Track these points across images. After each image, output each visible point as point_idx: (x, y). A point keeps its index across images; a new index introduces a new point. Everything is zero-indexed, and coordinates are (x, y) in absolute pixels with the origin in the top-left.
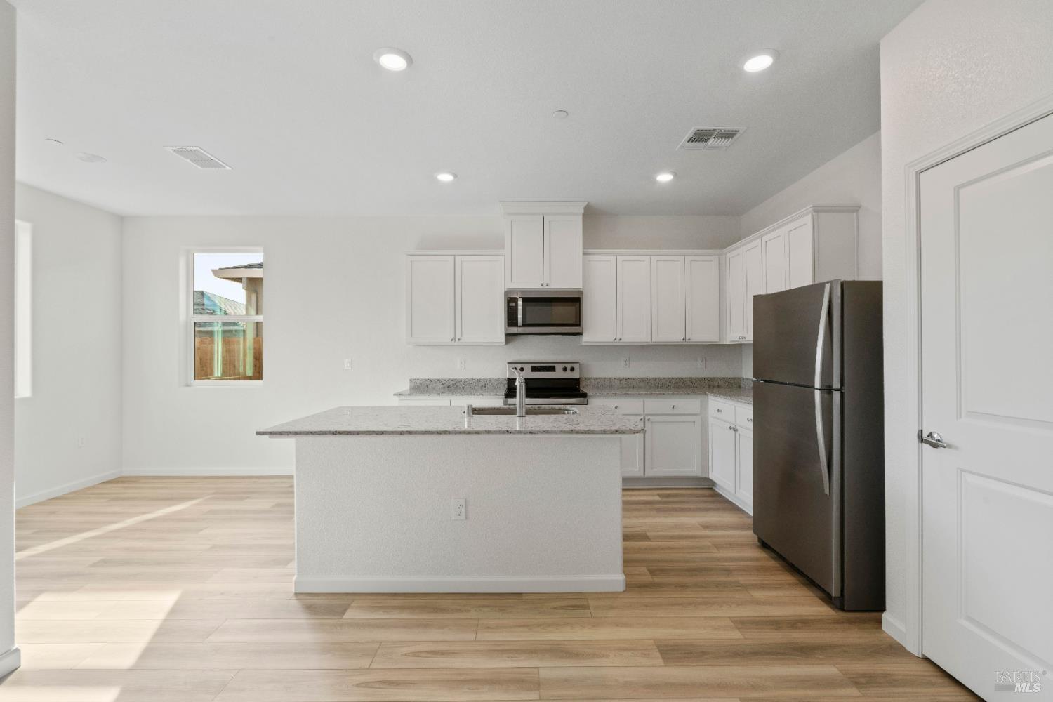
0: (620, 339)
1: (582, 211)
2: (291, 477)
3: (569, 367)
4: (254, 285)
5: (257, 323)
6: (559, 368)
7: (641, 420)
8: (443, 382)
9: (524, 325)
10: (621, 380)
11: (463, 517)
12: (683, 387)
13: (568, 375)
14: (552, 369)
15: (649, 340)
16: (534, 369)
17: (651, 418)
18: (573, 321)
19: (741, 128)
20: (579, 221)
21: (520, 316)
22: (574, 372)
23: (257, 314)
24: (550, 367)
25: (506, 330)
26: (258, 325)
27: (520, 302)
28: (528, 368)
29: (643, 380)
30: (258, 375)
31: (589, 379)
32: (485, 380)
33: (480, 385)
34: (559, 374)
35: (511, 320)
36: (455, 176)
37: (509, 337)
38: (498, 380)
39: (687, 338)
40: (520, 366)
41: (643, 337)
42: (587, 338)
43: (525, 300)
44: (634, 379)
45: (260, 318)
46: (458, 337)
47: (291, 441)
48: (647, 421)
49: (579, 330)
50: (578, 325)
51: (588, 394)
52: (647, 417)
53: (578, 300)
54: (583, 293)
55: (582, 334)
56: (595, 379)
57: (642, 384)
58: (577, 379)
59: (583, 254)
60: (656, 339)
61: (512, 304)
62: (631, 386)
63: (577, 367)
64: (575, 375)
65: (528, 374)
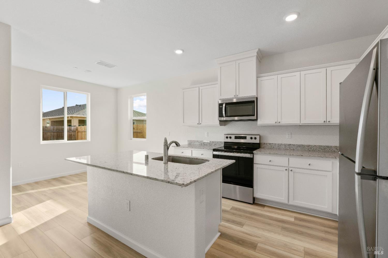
0: (279, 122)
1: (256, 54)
3: (253, 137)
6: (248, 137)
7: (286, 170)
8: (199, 142)
9: (226, 116)
10: (285, 145)
12: (329, 152)
13: (253, 141)
14: (245, 138)
15: (299, 123)
16: (236, 138)
17: (293, 169)
18: (251, 114)
20: (254, 60)
21: (224, 112)
22: (257, 139)
24: (243, 137)
25: (219, 119)
27: (224, 105)
28: (233, 137)
29: (299, 146)
31: (266, 144)
32: (215, 142)
33: (214, 144)
34: (248, 140)
35: (221, 115)
36: (183, 51)
37: (221, 123)
38: (221, 142)
39: (328, 121)
40: (230, 136)
41: (295, 121)
42: (259, 122)
43: (227, 104)
44: (294, 145)
46: (200, 123)
48: (290, 171)
49: (254, 118)
50: (254, 115)
51: (254, 152)
52: (290, 169)
53: (253, 102)
54: (257, 98)
55: (257, 120)
56: (270, 144)
57: (299, 148)
58: (258, 144)
59: (257, 77)
60: (304, 122)
61: (221, 107)
62: (292, 149)
63: (258, 137)
64: (257, 141)
65: (233, 140)
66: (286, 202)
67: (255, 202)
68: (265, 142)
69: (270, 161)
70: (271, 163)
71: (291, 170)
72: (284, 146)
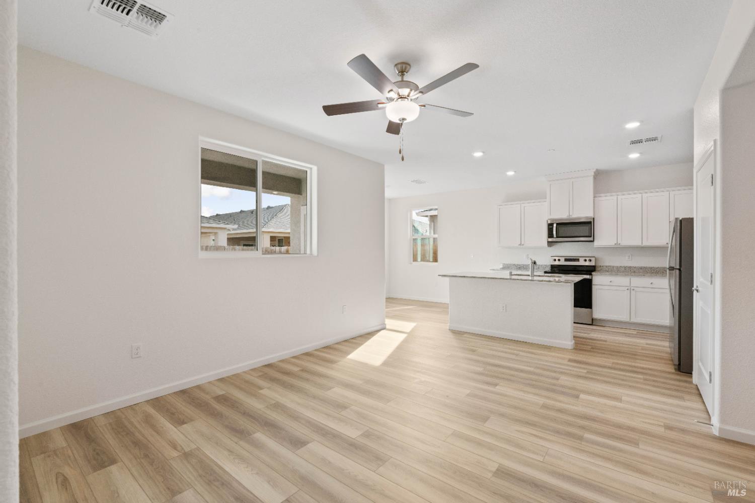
0: (619, 244)
1: (593, 174)
2: (448, 304)
3: (588, 259)
4: (433, 218)
5: (434, 238)
7: (628, 289)
8: (516, 265)
9: (557, 237)
10: (625, 267)
11: (504, 311)
13: (587, 263)
14: (578, 260)
15: (641, 244)
16: (566, 260)
17: (635, 288)
18: (587, 235)
19: (659, 136)
20: (591, 179)
21: (554, 233)
22: (592, 262)
23: (434, 234)
24: (575, 259)
25: (548, 240)
26: (435, 239)
27: (555, 225)
28: (562, 259)
29: (641, 268)
30: (435, 260)
31: (603, 266)
33: (536, 268)
34: (582, 263)
35: (550, 235)
37: (550, 244)
38: (547, 265)
40: (558, 258)
41: (637, 243)
42: (597, 243)
43: (558, 224)
44: (635, 267)
45: (436, 236)
46: (522, 243)
47: (447, 279)
49: (591, 239)
50: (591, 237)
51: (593, 273)
52: (632, 288)
53: (590, 223)
54: (594, 219)
55: (593, 241)
56: (606, 267)
57: (641, 271)
58: (594, 266)
59: (595, 197)
60: (645, 243)
61: (551, 227)
62: (633, 271)
63: (593, 259)
64: (593, 264)
65: (563, 263)
66: (627, 320)
67: (593, 322)
68: (602, 265)
69: (611, 282)
70: (611, 284)
71: (633, 290)
72: (623, 269)
